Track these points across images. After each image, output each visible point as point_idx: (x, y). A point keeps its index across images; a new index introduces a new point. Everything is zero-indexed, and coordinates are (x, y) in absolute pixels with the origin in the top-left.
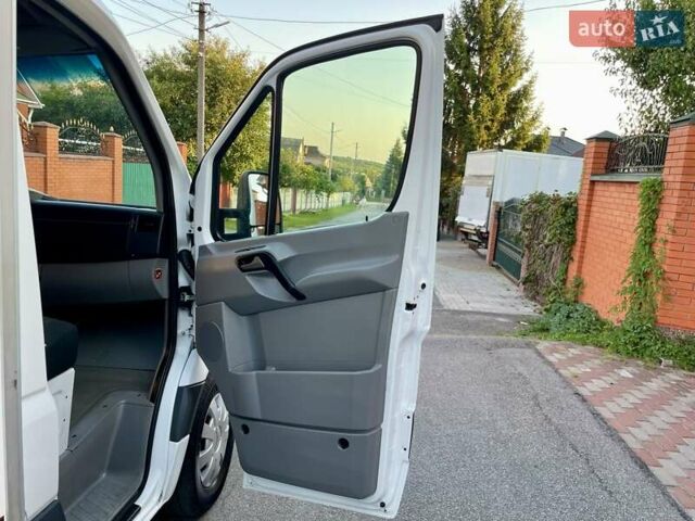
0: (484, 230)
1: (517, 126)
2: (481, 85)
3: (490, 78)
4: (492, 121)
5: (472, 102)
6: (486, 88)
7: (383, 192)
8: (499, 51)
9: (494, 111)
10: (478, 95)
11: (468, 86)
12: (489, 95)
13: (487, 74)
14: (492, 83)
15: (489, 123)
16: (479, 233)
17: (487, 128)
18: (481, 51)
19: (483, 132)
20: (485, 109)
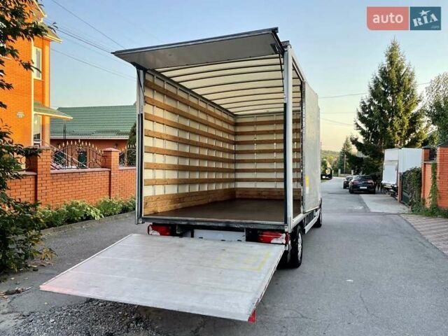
0: (396, 186)
1: (417, 131)
2: (394, 111)
3: (398, 108)
4: (402, 130)
5: (390, 120)
6: (396, 113)
7: (340, 170)
8: (401, 94)
9: (402, 125)
10: (393, 116)
11: (386, 112)
12: (398, 116)
13: (396, 106)
14: (399, 110)
15: (400, 131)
16: (393, 188)
17: (399, 134)
18: (392, 93)
19: (397, 136)
20: (396, 125)
